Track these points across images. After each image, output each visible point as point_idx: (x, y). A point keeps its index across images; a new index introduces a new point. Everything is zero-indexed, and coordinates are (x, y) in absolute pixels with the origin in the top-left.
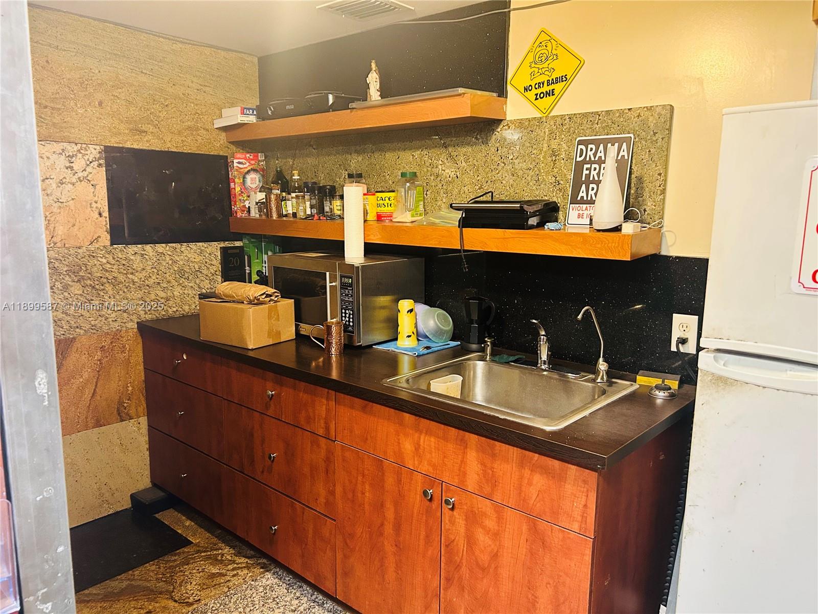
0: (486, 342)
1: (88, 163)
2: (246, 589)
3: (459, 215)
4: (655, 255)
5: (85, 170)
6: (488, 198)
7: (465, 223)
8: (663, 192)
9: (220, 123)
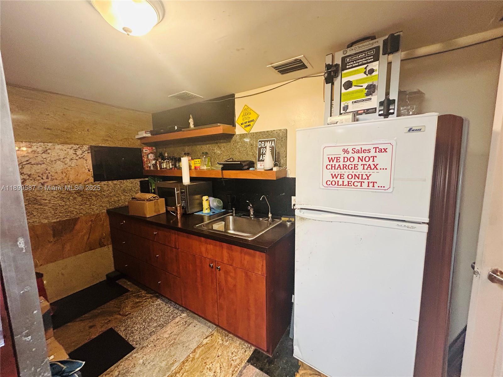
0: (233, 209)
1: (83, 152)
2: (150, 306)
3: (221, 166)
4: (284, 177)
5: (82, 154)
6: (231, 160)
7: (223, 169)
8: (286, 157)
9: (137, 137)
